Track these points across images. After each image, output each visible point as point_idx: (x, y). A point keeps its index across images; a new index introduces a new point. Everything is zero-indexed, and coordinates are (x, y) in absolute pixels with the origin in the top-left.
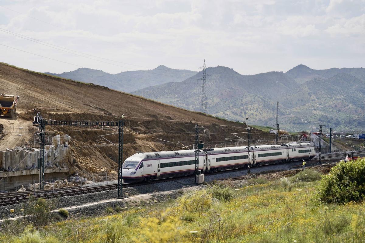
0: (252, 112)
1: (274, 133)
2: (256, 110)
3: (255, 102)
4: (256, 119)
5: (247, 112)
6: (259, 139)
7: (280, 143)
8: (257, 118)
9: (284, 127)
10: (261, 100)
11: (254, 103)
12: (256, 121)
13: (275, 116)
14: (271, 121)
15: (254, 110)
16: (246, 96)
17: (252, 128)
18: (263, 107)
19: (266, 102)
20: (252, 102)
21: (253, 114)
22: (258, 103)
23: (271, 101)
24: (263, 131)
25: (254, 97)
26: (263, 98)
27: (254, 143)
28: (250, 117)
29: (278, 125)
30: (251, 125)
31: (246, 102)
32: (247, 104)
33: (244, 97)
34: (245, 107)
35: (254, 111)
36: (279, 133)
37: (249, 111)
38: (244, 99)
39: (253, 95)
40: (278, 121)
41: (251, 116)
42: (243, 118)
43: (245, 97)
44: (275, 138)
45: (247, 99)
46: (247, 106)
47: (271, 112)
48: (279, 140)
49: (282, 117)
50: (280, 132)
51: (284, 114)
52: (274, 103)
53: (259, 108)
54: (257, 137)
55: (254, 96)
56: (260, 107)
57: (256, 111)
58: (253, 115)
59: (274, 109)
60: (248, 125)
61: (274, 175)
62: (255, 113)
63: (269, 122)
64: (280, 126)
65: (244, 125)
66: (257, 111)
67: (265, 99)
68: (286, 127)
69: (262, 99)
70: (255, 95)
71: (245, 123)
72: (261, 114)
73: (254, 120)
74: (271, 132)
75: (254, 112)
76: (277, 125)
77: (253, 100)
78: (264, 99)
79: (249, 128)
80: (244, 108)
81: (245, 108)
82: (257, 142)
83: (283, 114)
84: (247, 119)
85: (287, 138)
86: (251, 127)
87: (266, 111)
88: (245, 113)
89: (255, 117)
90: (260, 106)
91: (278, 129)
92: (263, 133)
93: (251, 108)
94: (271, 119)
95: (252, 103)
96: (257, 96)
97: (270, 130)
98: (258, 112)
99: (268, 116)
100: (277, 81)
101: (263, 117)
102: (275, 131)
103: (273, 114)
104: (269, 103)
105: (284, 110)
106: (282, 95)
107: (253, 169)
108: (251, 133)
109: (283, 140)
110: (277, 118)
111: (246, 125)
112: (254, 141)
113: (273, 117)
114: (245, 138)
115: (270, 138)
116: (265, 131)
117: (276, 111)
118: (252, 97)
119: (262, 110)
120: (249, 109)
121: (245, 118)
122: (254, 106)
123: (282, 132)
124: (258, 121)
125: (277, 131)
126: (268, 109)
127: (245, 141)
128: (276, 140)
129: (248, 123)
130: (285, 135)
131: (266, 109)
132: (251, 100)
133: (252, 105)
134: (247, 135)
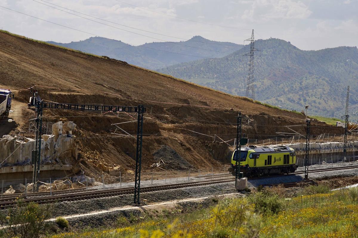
0: (314, 98)
1: (341, 127)
2: (319, 96)
3: (318, 85)
4: (319, 108)
5: (307, 98)
6: (322, 134)
7: (349, 139)
8: (320, 106)
10: (326, 84)
11: (317, 87)
12: (319, 110)
13: (345, 104)
14: (338, 111)
15: (317, 97)
16: (306, 77)
17: (313, 120)
18: (329, 92)
19: (333, 87)
20: (314, 85)
21: (315, 102)
22: (322, 87)
23: (339, 85)
24: (328, 124)
25: (317, 79)
27: (314, 140)
28: (311, 106)
29: (347, 116)
30: (312, 116)
31: (307, 85)
32: (307, 88)
33: (304, 79)
34: (305, 92)
35: (316, 98)
36: (348, 127)
37: (309, 98)
38: (304, 82)
39: (317, 76)
40: (348, 112)
41: (313, 104)
42: (302, 106)
44: (343, 134)
45: (308, 81)
46: (307, 90)
47: (339, 100)
48: (348, 136)
49: (354, 106)
50: (350, 126)
52: (344, 88)
53: (323, 94)
54: (319, 131)
55: (317, 78)
56: (325, 92)
57: (320, 98)
58: (316, 103)
60: (308, 115)
61: (341, 182)
62: (318, 101)
63: (336, 113)
66: (321, 97)
67: (332, 82)
69: (327, 82)
70: (318, 77)
71: (304, 113)
73: (317, 109)
74: (338, 125)
75: (316, 99)
76: (346, 116)
77: (316, 82)
78: (329, 82)
79: (309, 119)
80: (303, 93)
81: (304, 93)
82: (319, 138)
83: (354, 103)
84: (306, 107)
86: (312, 119)
87: (333, 99)
88: (305, 100)
89: (317, 105)
90: (325, 91)
91: (347, 121)
92: (328, 126)
93: (312, 94)
94: (338, 109)
95: (315, 87)
96: (321, 78)
97: (337, 123)
99: (335, 105)
100: (349, 60)
101: (328, 106)
102: (344, 124)
103: (342, 102)
104: (337, 88)
105: (356, 97)
106: (355, 77)
107: (312, 173)
108: (312, 125)
109: (354, 136)
110: (347, 108)
111: (304, 115)
112: (314, 137)
113: (341, 106)
114: (303, 132)
115: (336, 134)
116: (330, 124)
117: (346, 99)
118: (315, 80)
119: (327, 97)
120: (310, 94)
121: (304, 106)
122: (316, 91)
123: (353, 125)
124: (321, 111)
125: (346, 124)
126: (335, 95)
127: (302, 136)
128: (344, 136)
129: (308, 113)
130: (357, 130)
131: (333, 95)
132: (313, 84)
133: (314, 90)
134: (306, 129)
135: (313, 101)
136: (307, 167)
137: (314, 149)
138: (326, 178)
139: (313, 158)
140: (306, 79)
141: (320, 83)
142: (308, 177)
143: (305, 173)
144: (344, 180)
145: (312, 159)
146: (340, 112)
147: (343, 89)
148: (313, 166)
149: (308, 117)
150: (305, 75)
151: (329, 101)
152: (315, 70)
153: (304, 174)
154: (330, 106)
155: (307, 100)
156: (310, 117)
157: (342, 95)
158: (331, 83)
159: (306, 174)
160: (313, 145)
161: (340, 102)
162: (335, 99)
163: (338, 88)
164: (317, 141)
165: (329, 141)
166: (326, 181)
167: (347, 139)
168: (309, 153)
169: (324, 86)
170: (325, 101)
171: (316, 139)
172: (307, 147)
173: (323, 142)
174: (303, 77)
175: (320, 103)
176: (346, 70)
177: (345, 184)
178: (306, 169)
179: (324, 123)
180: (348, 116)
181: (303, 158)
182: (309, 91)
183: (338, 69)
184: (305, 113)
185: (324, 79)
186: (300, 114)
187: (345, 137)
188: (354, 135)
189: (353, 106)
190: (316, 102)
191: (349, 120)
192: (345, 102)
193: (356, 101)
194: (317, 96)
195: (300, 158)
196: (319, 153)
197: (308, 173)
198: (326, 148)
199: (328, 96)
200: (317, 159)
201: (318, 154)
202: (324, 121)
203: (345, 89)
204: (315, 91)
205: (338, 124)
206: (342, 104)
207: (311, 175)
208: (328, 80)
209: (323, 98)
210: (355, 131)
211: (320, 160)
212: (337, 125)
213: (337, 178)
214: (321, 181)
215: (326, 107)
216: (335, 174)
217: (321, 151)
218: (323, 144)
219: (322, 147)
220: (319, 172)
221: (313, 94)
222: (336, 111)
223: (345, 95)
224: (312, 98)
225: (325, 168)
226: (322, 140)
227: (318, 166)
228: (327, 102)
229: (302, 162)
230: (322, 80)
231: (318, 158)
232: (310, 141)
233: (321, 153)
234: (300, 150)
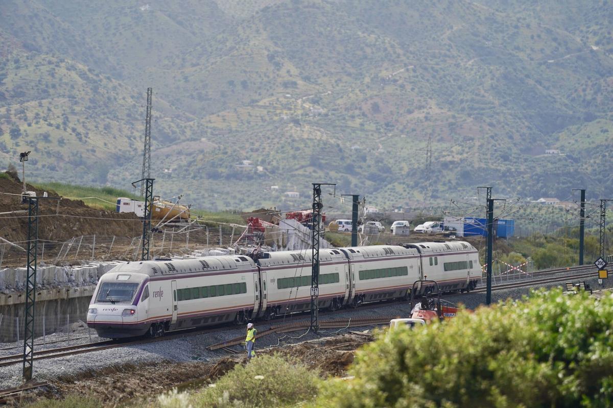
0: (44, 128)
1: (133, 215)
2: (60, 121)
3: (54, 86)
4: (59, 157)
5: (23, 127)
6: (74, 239)
7: (157, 252)
8: (64, 151)
9: (176, 190)
10: (80, 81)
11: (51, 91)
12: (62, 164)
13: (140, 146)
14: (121, 165)
15: (52, 122)
16: (17, 61)
17: (45, 195)
18: (89, 108)
19: (101, 90)
20: (44, 87)
21: (46, 138)
22: (67, 93)
23: (120, 85)
24: (90, 205)
25: (52, 66)
26: (90, 70)
27: (50, 256)
28: (36, 150)
29: (149, 182)
30: (40, 181)
31: (21, 87)
32: (22, 94)
33: (11, 65)
34: (15, 107)
35: (50, 125)
36: (152, 214)
37: (29, 125)
38: (11, 76)
39: (49, 57)
40: (149, 167)
41: (41, 145)
42: (8, 152)
43: (14, 66)
44: (138, 235)
45: (22, 73)
46: (22, 103)
47: (120, 130)
48: (152, 240)
49: (165, 150)
50: (158, 210)
51: (175, 139)
52: (136, 95)
53: (73, 112)
54: (65, 228)
55: (50, 63)
56: (77, 109)
57: (62, 127)
58: (50, 142)
59: (137, 119)
60: (27, 180)
61: (132, 382)
62: (55, 134)
63: (112, 171)
64: (157, 188)
65: (12, 180)
66: (64, 123)
67: (97, 75)
68: (181, 190)
69: (82, 75)
70: (54, 60)
71: (14, 175)
72: (80, 139)
73: (52, 161)
74: (123, 209)
75: (50, 128)
76: (148, 180)
77: (49, 78)
78: (91, 76)
79: (33, 194)
80: (8, 110)
81: (13, 112)
82: (64, 251)
83: (169, 139)
84: (23, 155)
85: (185, 235)
86: (40, 191)
87: (101, 127)
88: (15, 133)
89: (54, 147)
90: (76, 103)
91: (149, 198)
92: (92, 212)
93: (37, 114)
94: (120, 160)
95: (45, 91)
96: (63, 65)
97: (119, 202)
98: (69, 130)
99: (109, 145)
100: (147, 6)
101: (88, 150)
102: (140, 206)
103: (129, 138)
104: (113, 94)
105: (172, 121)
106: (166, 62)
107: (46, 360)
108: (42, 212)
109: (170, 240)
110: (147, 156)
111: (18, 179)
112: (51, 250)
113: (129, 149)
114: (14, 232)
115: (116, 235)
116: (99, 205)
117: (143, 128)
118: (45, 69)
119: (84, 122)
120: (30, 115)
121: (15, 153)
122: (50, 103)
123: (166, 209)
124: (68, 166)
125: (146, 206)
126: (108, 118)
127: (12, 247)
128: (141, 240)
129: (26, 173)
130: (179, 222)
131: (102, 117)
132: (39, 81)
133: (43, 101)
134: (23, 222)
135: (41, 134)
136: (29, 342)
137: (49, 284)
138: (88, 374)
139: (46, 315)
140: (18, 68)
141: (61, 80)
142: (34, 374)
143: (24, 361)
144: (143, 376)
145: (44, 317)
146: (127, 170)
147: (132, 97)
148: (48, 339)
149: (30, 188)
150: (11, 53)
151: (90, 135)
152: (44, 39)
153: (21, 365)
154: (94, 151)
155: (22, 131)
156: (34, 186)
157: (129, 115)
158: (95, 77)
159: (27, 365)
160: (46, 273)
161: (126, 139)
162: (107, 127)
163: (117, 94)
164: (58, 259)
165: (96, 258)
166: (88, 383)
167: (150, 250)
168: (36, 300)
169: (72, 87)
170: (78, 134)
171: (56, 254)
172: (28, 281)
173: (78, 264)
174: (8, 60)
175: (61, 142)
176: (138, 38)
177: (144, 388)
178: (28, 349)
179: (81, 204)
180: (153, 180)
181: (16, 315)
182: (26, 104)
183: (114, 34)
184: (20, 172)
185: (72, 66)
186: (4, 178)
187: (144, 245)
188: (168, 238)
189: (162, 150)
190: (50, 138)
191: (154, 194)
192: (138, 139)
193: (170, 134)
194: (54, 119)
195: (6, 316)
196: (65, 297)
197: (32, 360)
198: (88, 279)
199: (87, 118)
200: (59, 316)
201: (63, 300)
202: (79, 199)
203: (138, 98)
204: (47, 105)
205: (121, 205)
206: (131, 145)
207: (44, 368)
208: (86, 68)
209: (71, 125)
210: (172, 226)
211: (70, 318)
212: (118, 208)
213: (120, 371)
214: (73, 383)
215: (83, 155)
216: (117, 361)
217: (71, 291)
218: (76, 268)
219: (73, 278)
220: (68, 357)
221: (42, 115)
222: (112, 166)
223: (139, 117)
224: (39, 126)
225: (84, 343)
226: (75, 258)
227: (64, 338)
228: (84, 138)
229: (12, 329)
230: (68, 69)
231: (64, 313)
232: (38, 261)
233: (71, 296)
234: (7, 291)
